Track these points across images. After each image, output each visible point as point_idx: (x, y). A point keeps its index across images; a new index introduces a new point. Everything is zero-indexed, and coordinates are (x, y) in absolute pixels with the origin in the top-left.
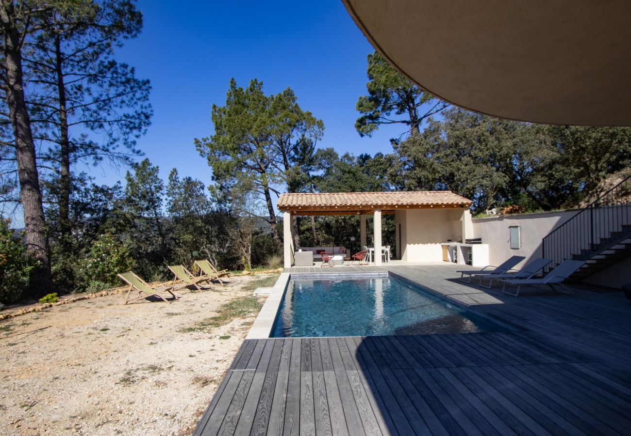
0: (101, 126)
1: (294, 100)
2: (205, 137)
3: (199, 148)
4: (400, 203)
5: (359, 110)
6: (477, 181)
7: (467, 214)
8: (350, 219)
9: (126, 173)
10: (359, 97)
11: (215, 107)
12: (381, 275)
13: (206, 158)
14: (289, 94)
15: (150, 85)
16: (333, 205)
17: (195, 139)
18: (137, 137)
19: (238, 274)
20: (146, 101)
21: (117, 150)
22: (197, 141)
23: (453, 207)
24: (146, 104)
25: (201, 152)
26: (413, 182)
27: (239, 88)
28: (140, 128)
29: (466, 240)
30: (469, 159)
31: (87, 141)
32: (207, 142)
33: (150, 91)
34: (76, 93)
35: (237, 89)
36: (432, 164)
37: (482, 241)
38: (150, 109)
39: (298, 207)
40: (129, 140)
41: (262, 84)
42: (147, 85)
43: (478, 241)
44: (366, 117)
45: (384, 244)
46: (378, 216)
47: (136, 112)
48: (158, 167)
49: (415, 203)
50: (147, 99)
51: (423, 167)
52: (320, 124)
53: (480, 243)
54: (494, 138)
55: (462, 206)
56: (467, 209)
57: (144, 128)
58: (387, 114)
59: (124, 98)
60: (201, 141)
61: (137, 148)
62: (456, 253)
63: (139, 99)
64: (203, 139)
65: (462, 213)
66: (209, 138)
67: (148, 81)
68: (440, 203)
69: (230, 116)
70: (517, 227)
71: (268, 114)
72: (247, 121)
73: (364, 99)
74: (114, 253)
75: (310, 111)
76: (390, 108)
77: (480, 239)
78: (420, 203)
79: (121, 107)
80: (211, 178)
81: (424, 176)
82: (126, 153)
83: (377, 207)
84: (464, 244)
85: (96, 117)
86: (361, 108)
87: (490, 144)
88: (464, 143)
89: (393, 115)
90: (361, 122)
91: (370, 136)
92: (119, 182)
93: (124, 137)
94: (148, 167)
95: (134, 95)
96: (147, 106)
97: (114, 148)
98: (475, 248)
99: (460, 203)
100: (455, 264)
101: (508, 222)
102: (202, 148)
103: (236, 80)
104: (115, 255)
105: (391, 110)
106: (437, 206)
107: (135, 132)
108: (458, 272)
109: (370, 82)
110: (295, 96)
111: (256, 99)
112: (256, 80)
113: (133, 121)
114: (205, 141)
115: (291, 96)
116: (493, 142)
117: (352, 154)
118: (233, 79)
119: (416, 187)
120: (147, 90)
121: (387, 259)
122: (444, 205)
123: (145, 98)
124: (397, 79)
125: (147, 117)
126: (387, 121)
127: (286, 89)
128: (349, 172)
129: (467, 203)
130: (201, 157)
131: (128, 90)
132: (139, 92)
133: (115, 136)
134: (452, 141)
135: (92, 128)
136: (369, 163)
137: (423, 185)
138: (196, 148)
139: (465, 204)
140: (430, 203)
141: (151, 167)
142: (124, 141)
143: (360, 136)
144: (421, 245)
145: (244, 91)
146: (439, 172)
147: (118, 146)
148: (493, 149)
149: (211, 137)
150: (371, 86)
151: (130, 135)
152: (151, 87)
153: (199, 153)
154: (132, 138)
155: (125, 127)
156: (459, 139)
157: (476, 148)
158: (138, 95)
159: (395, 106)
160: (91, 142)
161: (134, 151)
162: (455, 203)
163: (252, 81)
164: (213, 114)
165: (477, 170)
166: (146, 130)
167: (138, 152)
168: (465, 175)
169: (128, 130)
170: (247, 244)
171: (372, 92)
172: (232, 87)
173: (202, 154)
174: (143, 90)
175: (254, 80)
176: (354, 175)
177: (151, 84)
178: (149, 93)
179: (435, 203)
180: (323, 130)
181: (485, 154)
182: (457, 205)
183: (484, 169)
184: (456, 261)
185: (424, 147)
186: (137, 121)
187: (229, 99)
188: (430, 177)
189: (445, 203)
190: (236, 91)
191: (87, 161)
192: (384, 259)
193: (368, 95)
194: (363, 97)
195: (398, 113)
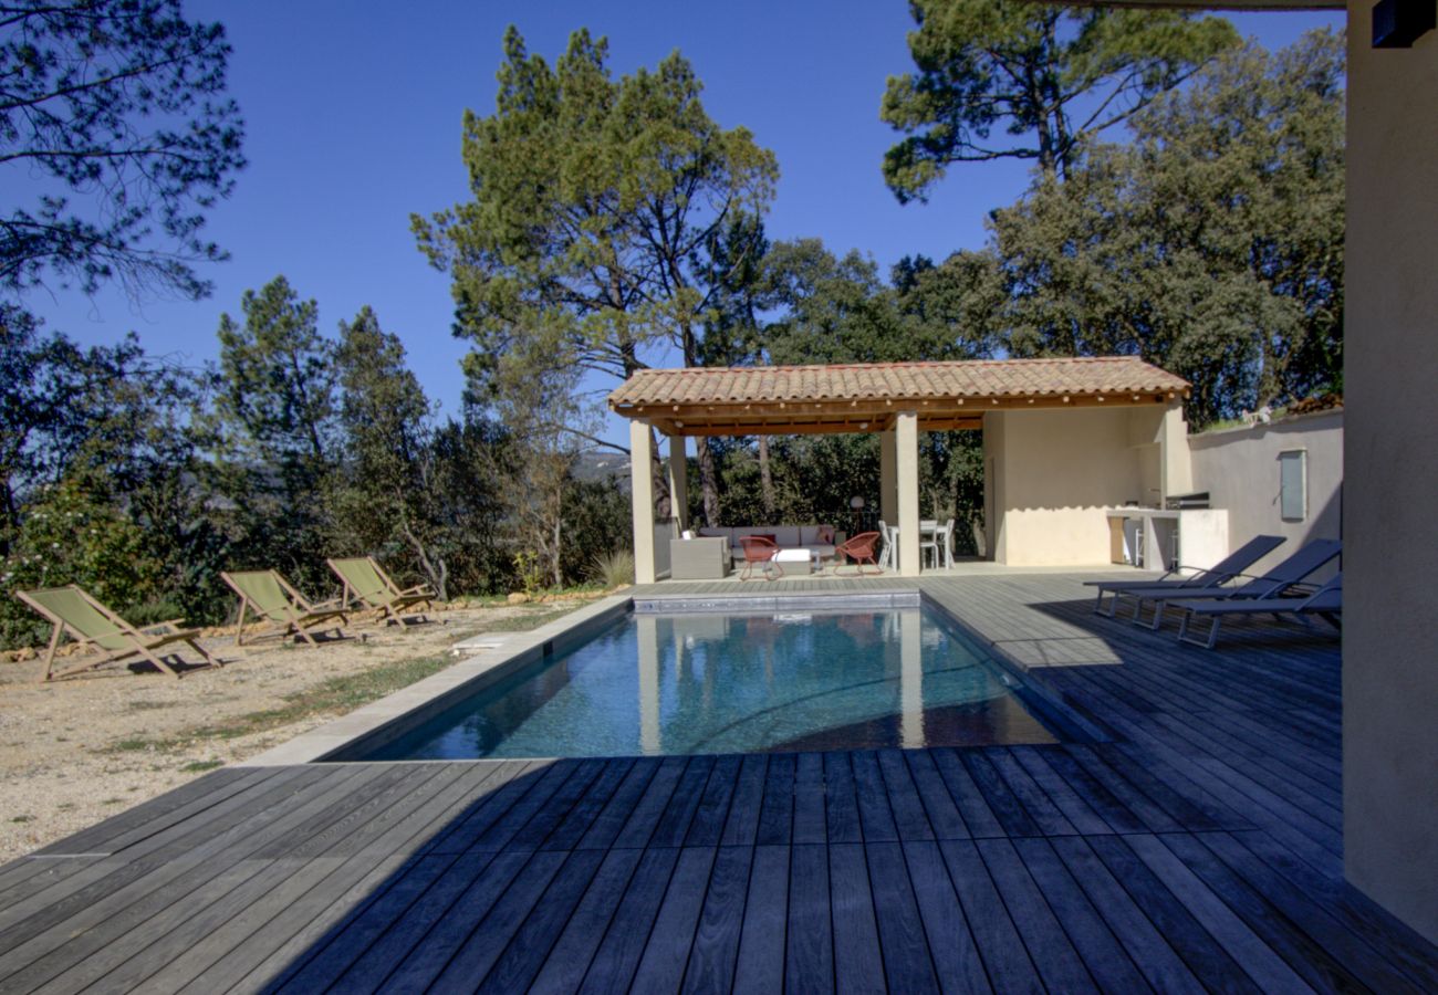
0: (95, 172)
1: (691, 91)
2: (442, 211)
3: (425, 244)
4: (969, 392)
5: (888, 120)
6: (1213, 323)
7: (1174, 420)
8: (855, 443)
9: (220, 320)
10: (887, 80)
11: (471, 118)
12: (901, 600)
13: (448, 273)
14: (678, 73)
15: (227, 42)
16: (772, 399)
17: (413, 217)
18: (206, 203)
19: (493, 602)
20: (218, 92)
21: (146, 244)
22: (419, 225)
23: (1133, 401)
24: (219, 100)
25: (432, 256)
26: (1032, 331)
27: (534, 59)
28: (214, 178)
29: (1168, 499)
30: (1194, 257)
31: (64, 217)
32: (451, 225)
33: (229, 59)
34: (19, 71)
35: (529, 60)
36: (1086, 276)
37: (1211, 501)
38: (234, 117)
39: (669, 407)
40: (180, 214)
41: (604, 45)
42: (218, 41)
43: (1199, 501)
44: (913, 142)
45: (925, 512)
46: (907, 431)
47: (195, 126)
48: (314, 303)
49: (1015, 392)
50: (222, 86)
51: (1060, 286)
52: (768, 167)
53: (1206, 507)
54: (1271, 191)
55: (1159, 397)
56: (1172, 405)
57: (225, 177)
58: (979, 133)
59: (150, 81)
60: (430, 221)
61: (204, 236)
62: (1141, 539)
63: (199, 86)
64: (435, 216)
65: (1159, 420)
66: (454, 213)
67: (218, 30)
68: (1090, 388)
69: (494, 140)
70: (1296, 454)
71: (610, 134)
72: (546, 156)
73: (903, 85)
74: (89, 540)
75: (747, 128)
76: (990, 115)
77: (1205, 496)
78: (1030, 390)
79: (145, 110)
80: (451, 331)
81: (1062, 313)
82: (173, 251)
83: (906, 403)
84: (1164, 513)
85: (82, 144)
86: (893, 114)
87: (1259, 211)
88: (1181, 208)
89: (1000, 134)
90: (900, 158)
91: (924, 201)
92: (133, 335)
93: (163, 203)
94: (287, 301)
95: (181, 73)
96: (226, 106)
97: (136, 238)
98: (1189, 521)
99: (1150, 388)
100: (1139, 570)
101: (1278, 441)
102: (435, 245)
103: (522, 34)
104: (89, 546)
105: (991, 122)
106: (1081, 398)
107: (201, 189)
108: (1086, 584)
109: (917, 30)
110: (696, 81)
111: (578, 87)
112: (585, 33)
113: (188, 153)
114: (443, 222)
115: (684, 77)
116: (1268, 204)
117: (870, 255)
118: (513, 30)
119: (1040, 347)
120: (219, 56)
121: (942, 559)
122: (1102, 395)
123: (214, 82)
124: (989, 15)
125: (231, 140)
126: (975, 154)
127: (669, 57)
128: (859, 309)
129: (1172, 389)
130: (434, 270)
131: (160, 56)
132: (195, 60)
133: (134, 200)
134: (1147, 205)
135: (73, 181)
136: (924, 281)
137: (1060, 340)
138: (416, 243)
139: (1166, 393)
140: (1061, 389)
141: (294, 303)
142: (165, 216)
143: (896, 202)
144: (1041, 510)
145: (554, 69)
146: (1103, 300)
147: (148, 231)
148: (1268, 227)
149: (459, 208)
150: (919, 41)
151: (183, 198)
152: (229, 49)
153: (425, 258)
154: (188, 207)
155: (166, 173)
156: (1166, 195)
157: (1216, 223)
158: (193, 74)
159: (1003, 107)
160: (77, 224)
161: (197, 246)
162: (1136, 388)
163: (575, 35)
164: (466, 141)
165: (1215, 290)
166: (232, 183)
167: (212, 249)
168: (1179, 308)
169: (176, 184)
170: (549, 519)
171: (927, 63)
172: (513, 55)
173: (436, 260)
174: (207, 57)
175: (580, 35)
176: (873, 317)
177: (230, 38)
178: (223, 64)
179: (1075, 389)
180: (773, 180)
181: (1241, 242)
182: (1142, 393)
183: (1238, 284)
184: (1141, 564)
185: (1062, 224)
186: (202, 156)
187: (507, 92)
188: (1080, 314)
189: (1106, 388)
190: (526, 67)
191: (68, 279)
192: (927, 557)
193: (913, 71)
194: (899, 78)
195: (1015, 130)
